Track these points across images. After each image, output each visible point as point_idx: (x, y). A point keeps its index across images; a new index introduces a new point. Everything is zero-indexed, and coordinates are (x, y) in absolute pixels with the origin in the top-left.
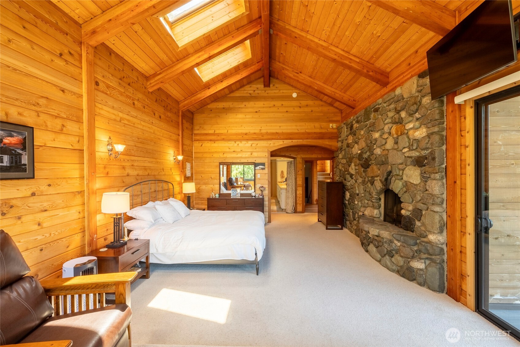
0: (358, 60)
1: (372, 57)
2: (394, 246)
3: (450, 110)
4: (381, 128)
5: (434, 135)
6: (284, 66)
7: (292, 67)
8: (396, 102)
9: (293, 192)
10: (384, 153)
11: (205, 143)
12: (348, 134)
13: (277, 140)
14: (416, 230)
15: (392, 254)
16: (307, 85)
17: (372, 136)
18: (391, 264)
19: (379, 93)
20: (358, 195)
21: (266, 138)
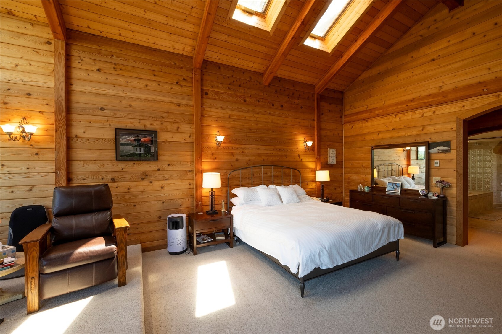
11: (356, 124)
21: (453, 97)
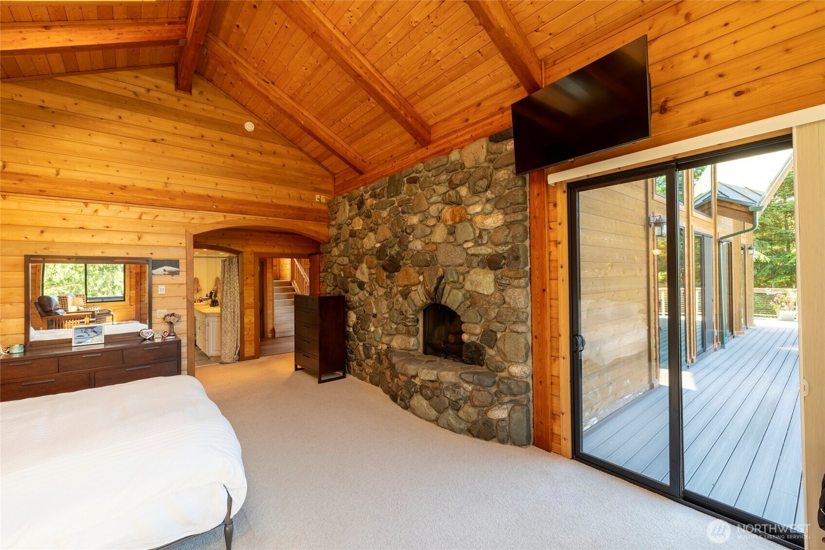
0: (393, 92)
1: (415, 93)
2: (463, 392)
3: (536, 192)
4: (423, 208)
5: (516, 225)
6: (237, 58)
7: (256, 65)
8: (450, 173)
9: (236, 320)
10: (429, 248)
12: (353, 216)
13: (210, 211)
14: (488, 361)
15: (458, 405)
16: (285, 111)
17: (404, 220)
18: (456, 422)
19: (412, 156)
20: (375, 316)
21: (182, 203)
